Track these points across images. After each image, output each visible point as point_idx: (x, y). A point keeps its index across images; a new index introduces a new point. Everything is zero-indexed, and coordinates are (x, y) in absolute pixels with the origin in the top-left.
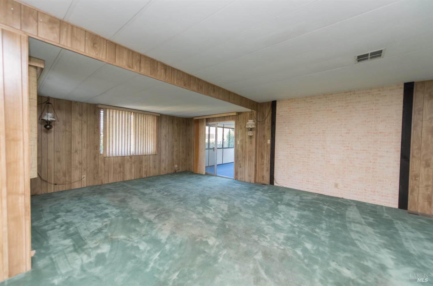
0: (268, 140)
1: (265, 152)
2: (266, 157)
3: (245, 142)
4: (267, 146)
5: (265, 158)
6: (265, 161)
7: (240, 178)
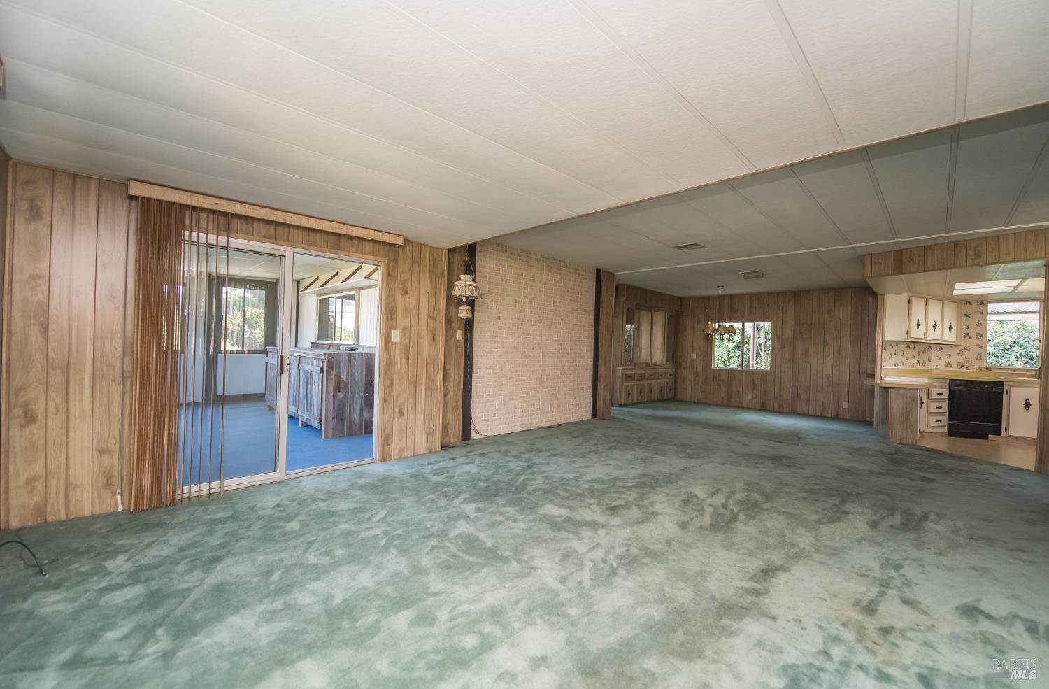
0: (458, 331)
1: (452, 362)
2: (452, 375)
3: (418, 334)
4: (457, 347)
5: (452, 379)
6: (452, 383)
7: (400, 451)
